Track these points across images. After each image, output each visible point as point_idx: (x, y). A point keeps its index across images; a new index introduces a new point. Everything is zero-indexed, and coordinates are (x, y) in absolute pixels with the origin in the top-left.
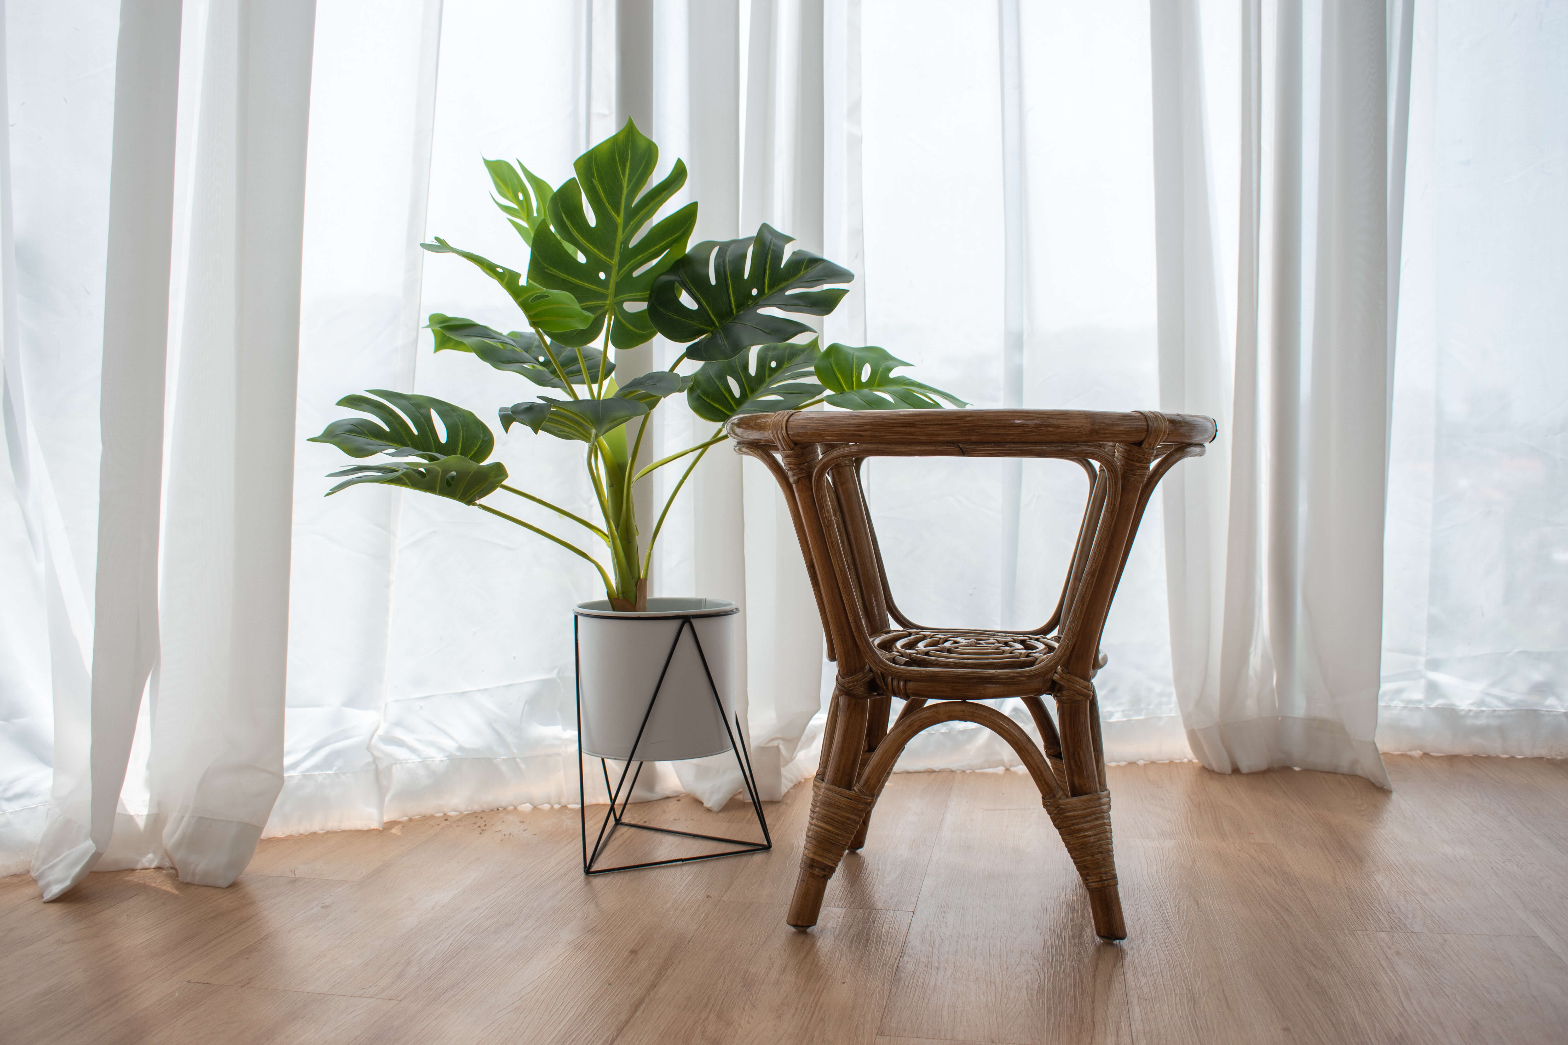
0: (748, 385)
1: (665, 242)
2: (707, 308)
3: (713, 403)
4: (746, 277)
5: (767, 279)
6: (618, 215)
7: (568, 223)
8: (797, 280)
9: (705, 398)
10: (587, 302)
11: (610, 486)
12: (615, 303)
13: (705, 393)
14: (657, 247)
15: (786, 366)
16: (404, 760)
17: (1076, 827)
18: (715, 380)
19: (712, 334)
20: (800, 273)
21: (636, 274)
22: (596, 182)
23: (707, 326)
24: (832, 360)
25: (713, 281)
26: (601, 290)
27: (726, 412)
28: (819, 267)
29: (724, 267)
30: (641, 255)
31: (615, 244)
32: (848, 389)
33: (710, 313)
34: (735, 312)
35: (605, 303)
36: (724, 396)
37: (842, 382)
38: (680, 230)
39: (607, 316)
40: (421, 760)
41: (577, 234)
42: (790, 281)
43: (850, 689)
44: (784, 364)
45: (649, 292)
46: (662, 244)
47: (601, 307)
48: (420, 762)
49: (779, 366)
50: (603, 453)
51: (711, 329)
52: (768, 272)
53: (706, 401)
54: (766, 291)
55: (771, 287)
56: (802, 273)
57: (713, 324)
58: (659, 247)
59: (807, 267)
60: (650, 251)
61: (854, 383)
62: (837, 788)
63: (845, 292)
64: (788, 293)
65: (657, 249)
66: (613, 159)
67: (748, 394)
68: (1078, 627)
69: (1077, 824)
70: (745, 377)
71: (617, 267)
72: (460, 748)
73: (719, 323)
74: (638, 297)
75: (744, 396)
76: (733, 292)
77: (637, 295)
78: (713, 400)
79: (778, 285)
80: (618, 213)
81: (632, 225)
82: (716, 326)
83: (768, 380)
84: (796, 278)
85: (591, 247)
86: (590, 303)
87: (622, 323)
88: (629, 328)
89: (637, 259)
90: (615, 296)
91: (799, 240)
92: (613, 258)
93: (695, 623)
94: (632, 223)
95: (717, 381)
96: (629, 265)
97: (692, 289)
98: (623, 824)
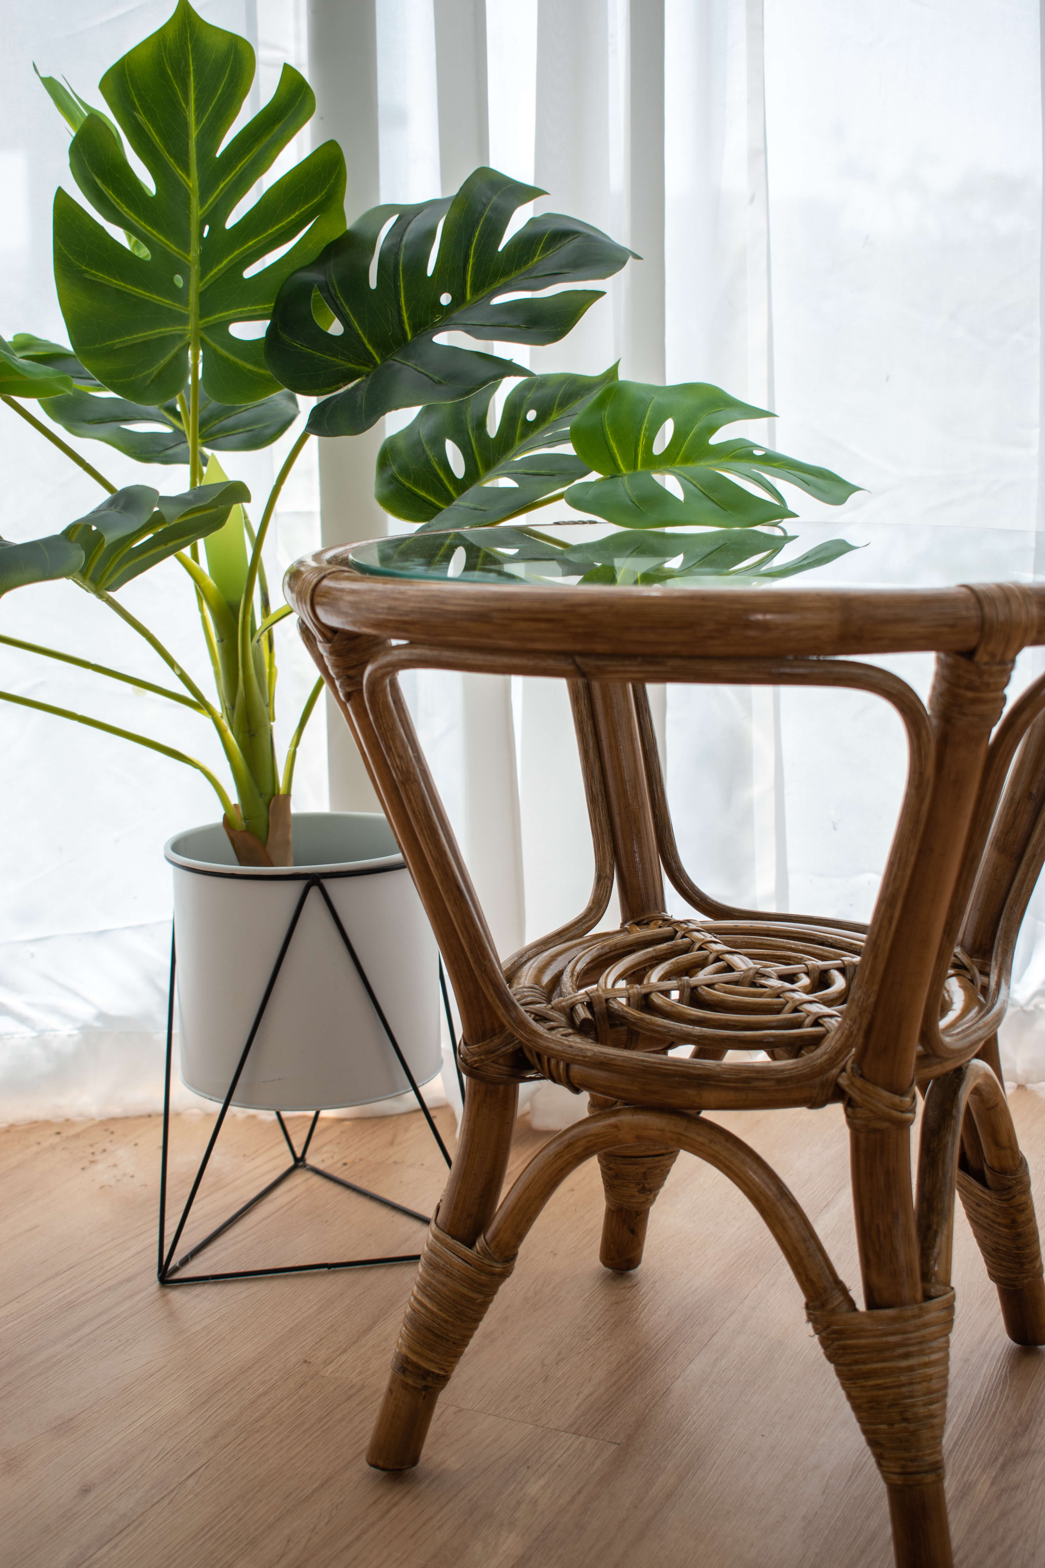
0: (481, 454)
1: (297, 213)
2: (360, 332)
3: (416, 490)
4: (430, 272)
5: (469, 274)
6: (188, 175)
7: (109, 193)
8: (523, 274)
9: (403, 480)
10: (159, 328)
12: (202, 329)
13: (404, 471)
14: (284, 223)
15: (554, 417)
16: (7, 1034)
17: (861, 1367)
18: (425, 446)
19: (367, 378)
20: (533, 258)
21: (249, 273)
22: (141, 118)
23: (360, 364)
24: (606, 413)
25: (373, 284)
26: (177, 307)
27: (438, 503)
28: (568, 247)
29: (397, 254)
30: (253, 239)
31: (189, 224)
32: (627, 469)
33: (365, 341)
34: (409, 337)
35: (184, 330)
36: (437, 476)
37: (618, 456)
38: (321, 191)
39: (190, 352)
40: (34, 1034)
41: (129, 211)
42: (513, 275)
43: (475, 1066)
44: (550, 414)
45: (273, 305)
46: (293, 217)
47: (181, 337)
48: (34, 1038)
49: (540, 419)
51: (366, 369)
52: (471, 261)
53: (404, 486)
54: (468, 297)
55: (476, 289)
56: (536, 259)
57: (370, 360)
58: (288, 223)
59: (546, 248)
60: (270, 232)
61: (640, 457)
62: (449, 1239)
63: (599, 294)
64: (497, 300)
65: (283, 226)
66: (163, 74)
67: (481, 470)
68: (869, 997)
69: (864, 1363)
70: (478, 440)
71: (196, 266)
72: (102, 1016)
73: (383, 358)
74: (257, 313)
75: (473, 475)
76: (406, 301)
77: (255, 310)
78: (416, 483)
79: (490, 284)
80: (186, 169)
81: (223, 188)
82: (375, 364)
83: (518, 444)
84: (523, 270)
85: (154, 232)
86: (164, 330)
87: (228, 360)
88: (246, 368)
89: (246, 247)
90: (202, 316)
91: (547, 194)
92: (190, 251)
93: (328, 884)
94: (221, 186)
95: (427, 449)
96: (229, 258)
97: (338, 298)
98: (305, 1166)
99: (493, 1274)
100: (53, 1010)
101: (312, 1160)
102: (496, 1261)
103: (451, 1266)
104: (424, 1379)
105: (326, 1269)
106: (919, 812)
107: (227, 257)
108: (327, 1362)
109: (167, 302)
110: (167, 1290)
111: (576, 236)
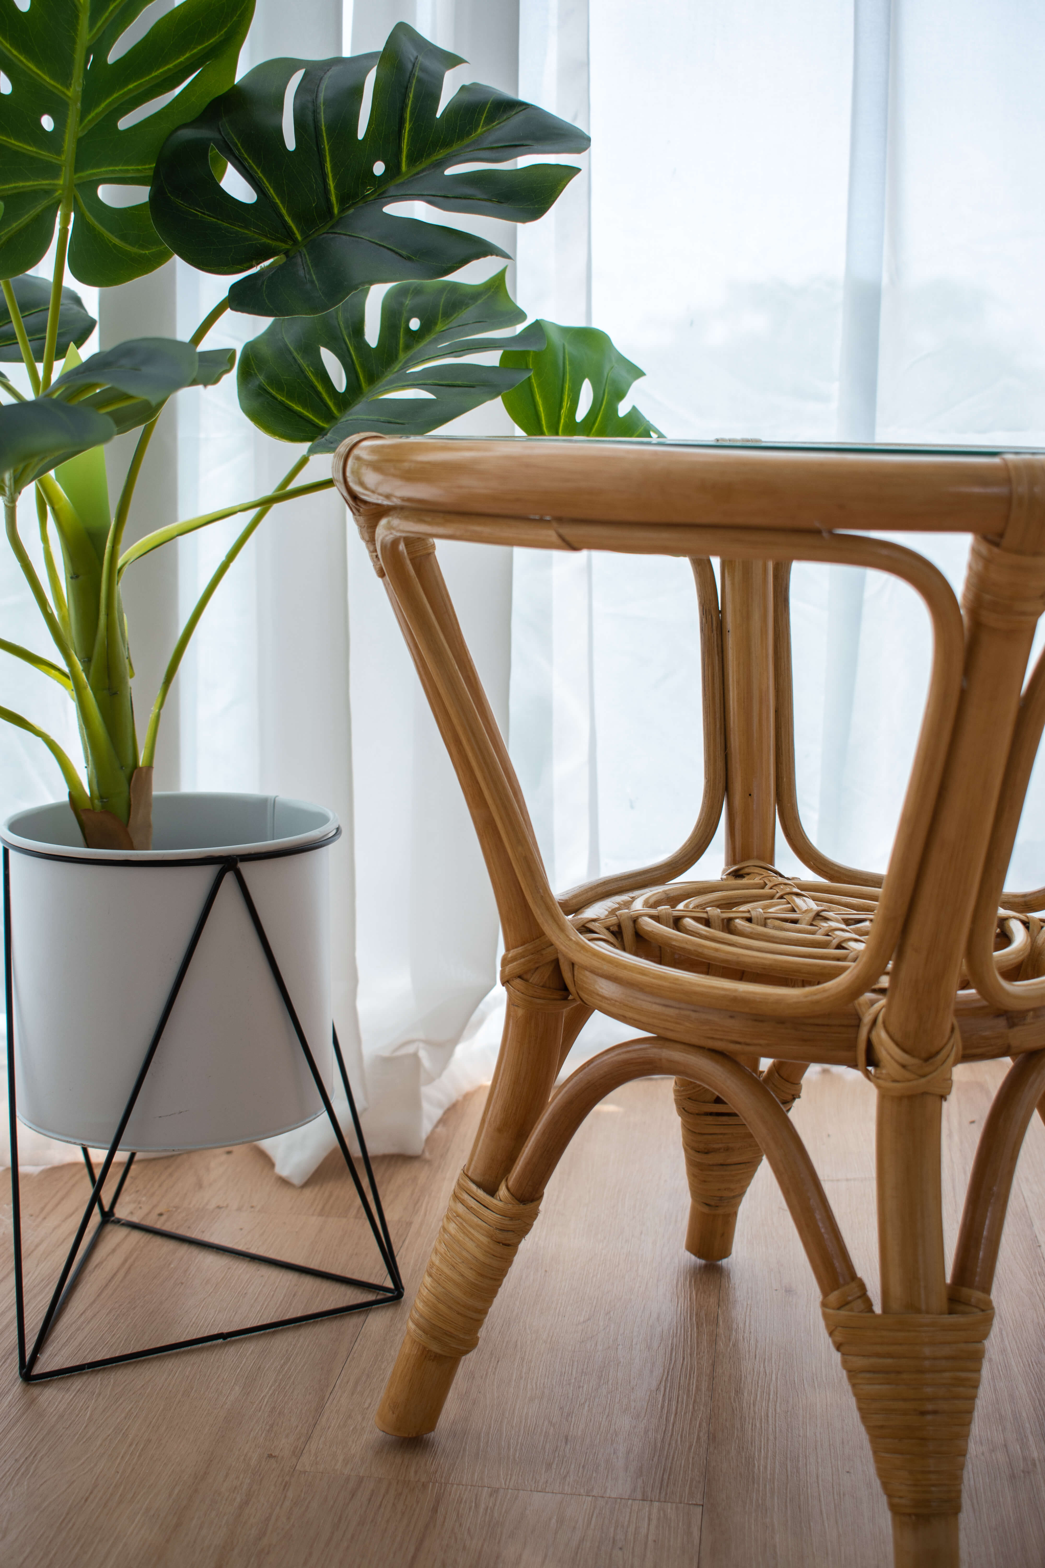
0: (363, 366)
1: (187, 55)
2: (278, 201)
3: (290, 404)
4: (361, 135)
5: (406, 141)
8: (468, 146)
9: (274, 393)
10: (15, 182)
11: (72, 578)
12: (78, 186)
13: (275, 381)
14: (170, 66)
15: (440, 327)
18: (295, 354)
19: (287, 256)
20: (476, 130)
21: (124, 123)
23: (278, 239)
25: (291, 143)
26: (45, 155)
27: (317, 421)
29: (315, 112)
30: (135, 81)
31: (73, 50)
33: (284, 211)
34: (336, 211)
35: (54, 185)
36: (314, 388)
38: (220, 30)
39: (59, 213)
42: (455, 147)
44: (436, 324)
45: (154, 165)
46: (182, 59)
47: (48, 192)
49: (427, 327)
50: (56, 507)
51: (284, 246)
52: (407, 126)
53: (276, 399)
54: (404, 168)
55: (414, 159)
56: (479, 130)
57: (290, 235)
58: (175, 66)
59: (490, 119)
60: (154, 74)
63: (573, 171)
64: (449, 172)
65: (169, 69)
67: (364, 385)
70: (357, 349)
71: (79, 105)
73: (302, 233)
74: (130, 175)
75: (355, 389)
76: (331, 167)
77: (127, 171)
78: (290, 396)
79: (429, 155)
81: (112, 11)
82: (295, 241)
83: (402, 357)
84: (467, 141)
85: (22, 58)
86: (21, 184)
87: (94, 229)
88: (111, 242)
89: (126, 90)
90: (77, 169)
91: (466, 62)
92: (70, 84)
93: (246, 869)
94: (111, 8)
95: (298, 357)
96: (107, 101)
97: (246, 159)
98: (118, 1222)
101: (121, 1212)
105: (221, 1340)
107: (105, 101)
108: (298, 1453)
109: (30, 149)
111: (524, 107)
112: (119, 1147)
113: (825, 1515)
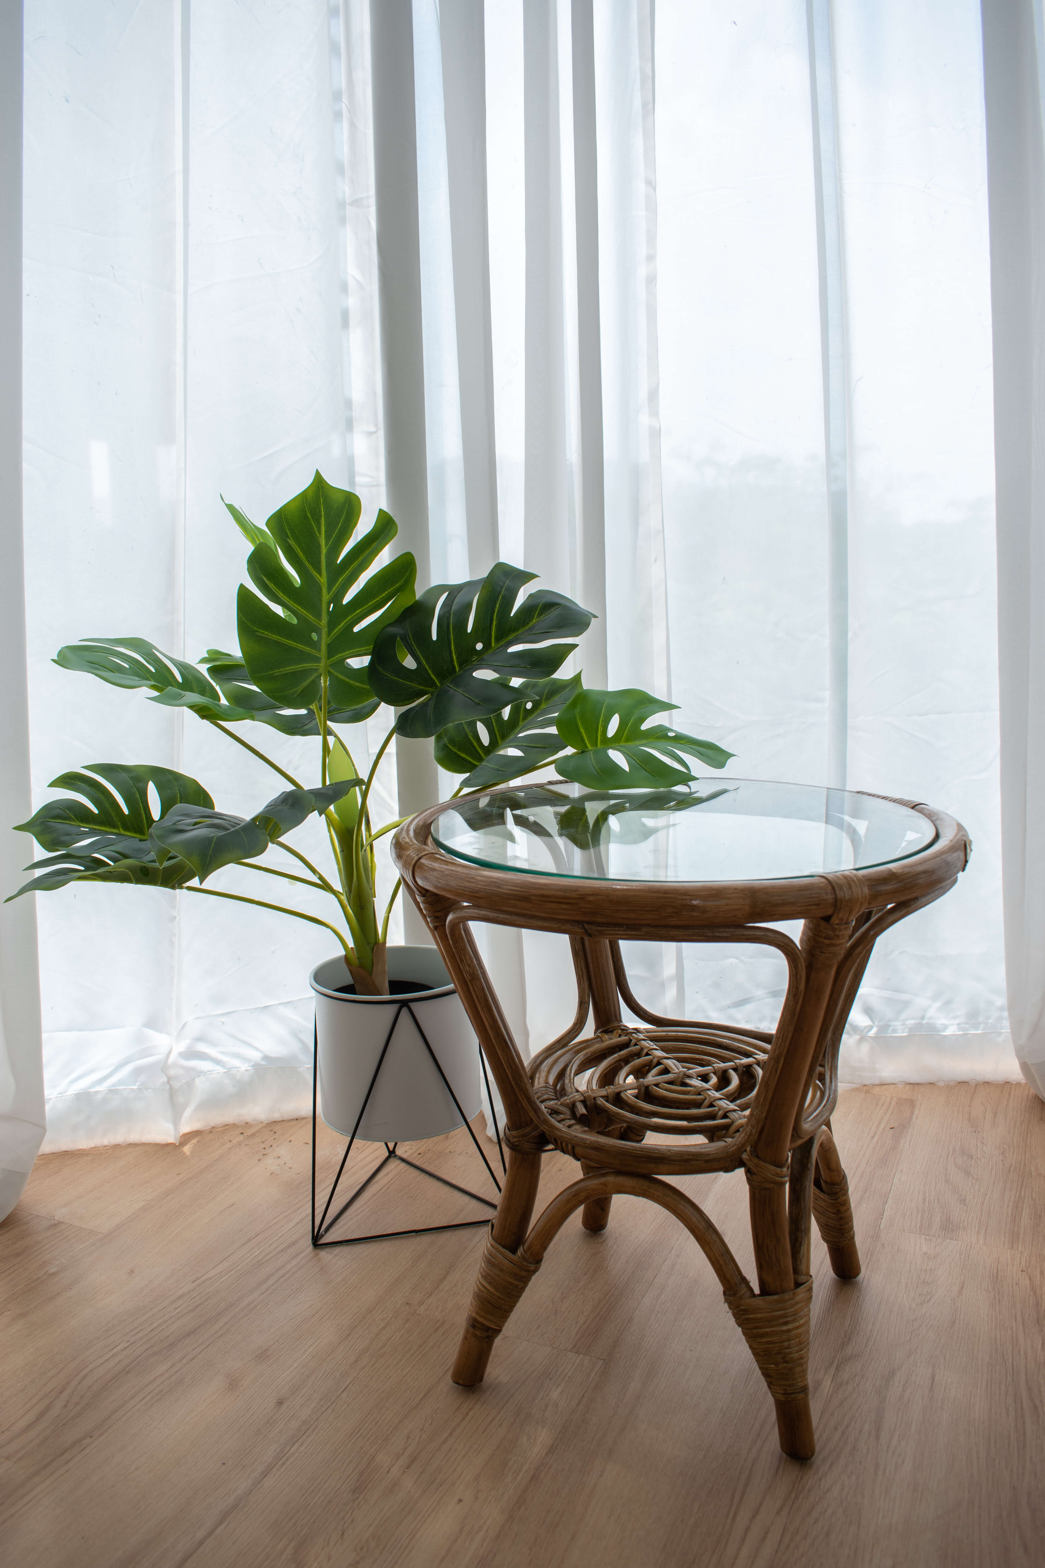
0: (499, 731)
1: (386, 593)
2: (427, 667)
3: (459, 753)
4: (469, 630)
5: (493, 631)
6: (321, 575)
7: (271, 585)
8: (525, 633)
9: (451, 748)
10: (302, 664)
13: (452, 741)
15: (543, 706)
16: (208, 1071)
17: (758, 1331)
18: (464, 726)
19: (432, 695)
20: (532, 620)
21: (356, 629)
22: (292, 542)
23: (427, 686)
24: (577, 711)
25: (434, 637)
26: (314, 652)
27: (473, 761)
28: (554, 613)
29: (448, 618)
30: (360, 609)
31: (321, 604)
32: (591, 746)
33: (430, 672)
34: (457, 670)
36: (472, 744)
37: (585, 738)
38: (401, 580)
39: (322, 678)
40: (225, 1070)
41: (283, 596)
42: (520, 631)
43: (516, 1144)
44: (541, 704)
45: (373, 646)
46: (384, 595)
47: (316, 670)
48: (225, 1072)
49: (534, 708)
50: (330, 818)
51: (431, 689)
52: (494, 623)
53: (452, 751)
54: (493, 644)
55: (498, 639)
56: (532, 623)
57: (433, 684)
58: (380, 599)
59: (540, 614)
61: (599, 739)
63: (574, 646)
64: (511, 650)
65: (378, 601)
66: (306, 517)
67: (499, 740)
68: (762, 1114)
69: (760, 1328)
70: (497, 721)
71: (326, 629)
72: (266, 1058)
73: (440, 682)
74: (362, 652)
75: (495, 745)
76: (455, 648)
77: (361, 651)
78: (459, 749)
79: (507, 636)
80: (319, 572)
81: (341, 581)
82: (437, 687)
83: (521, 724)
84: (526, 628)
85: (299, 608)
86: (305, 665)
87: (345, 681)
88: (355, 685)
89: (355, 614)
90: (329, 658)
91: (539, 577)
92: (321, 620)
93: (413, 1006)
94: (341, 580)
95: (466, 727)
96: (345, 621)
97: (413, 645)
98: (396, 1156)
99: (529, 1271)
100: (236, 1055)
101: (399, 1152)
102: (531, 1263)
103: (502, 1265)
104: (487, 1331)
105: (414, 1234)
106: (795, 1009)
107: (343, 621)
108: (421, 1303)
109: (307, 649)
110: (318, 1251)
111: (558, 606)
112: (355, 1137)
113: (664, 1374)
